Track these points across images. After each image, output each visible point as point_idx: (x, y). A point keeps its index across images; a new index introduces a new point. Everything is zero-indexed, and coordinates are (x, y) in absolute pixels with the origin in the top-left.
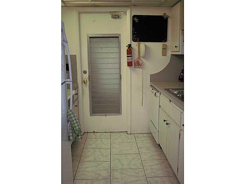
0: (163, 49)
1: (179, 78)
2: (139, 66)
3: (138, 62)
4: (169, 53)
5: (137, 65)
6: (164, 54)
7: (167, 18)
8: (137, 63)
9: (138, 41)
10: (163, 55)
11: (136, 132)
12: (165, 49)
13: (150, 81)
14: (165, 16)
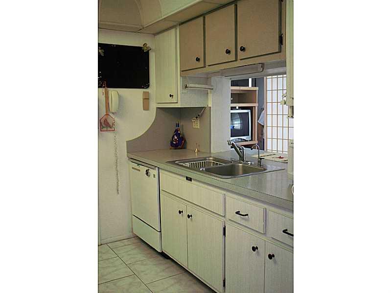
0: (144, 99)
1: (172, 143)
2: (109, 129)
3: (106, 121)
4: (154, 106)
5: (104, 126)
6: (146, 107)
7: (148, 51)
8: (104, 124)
9: (104, 87)
10: (144, 110)
11: (109, 240)
12: (146, 99)
13: (128, 152)
14: (145, 48)
